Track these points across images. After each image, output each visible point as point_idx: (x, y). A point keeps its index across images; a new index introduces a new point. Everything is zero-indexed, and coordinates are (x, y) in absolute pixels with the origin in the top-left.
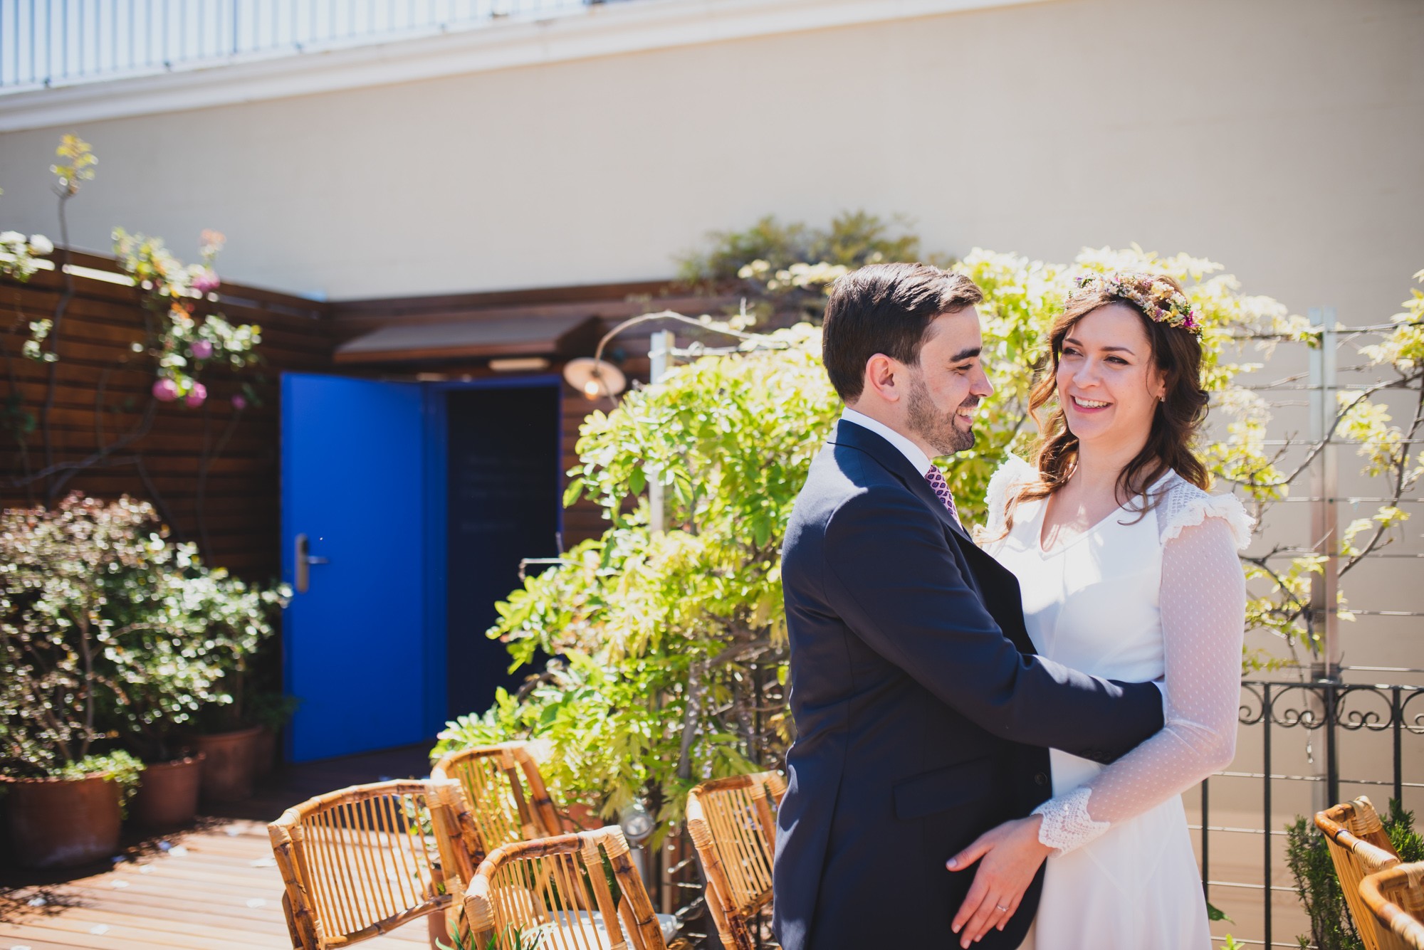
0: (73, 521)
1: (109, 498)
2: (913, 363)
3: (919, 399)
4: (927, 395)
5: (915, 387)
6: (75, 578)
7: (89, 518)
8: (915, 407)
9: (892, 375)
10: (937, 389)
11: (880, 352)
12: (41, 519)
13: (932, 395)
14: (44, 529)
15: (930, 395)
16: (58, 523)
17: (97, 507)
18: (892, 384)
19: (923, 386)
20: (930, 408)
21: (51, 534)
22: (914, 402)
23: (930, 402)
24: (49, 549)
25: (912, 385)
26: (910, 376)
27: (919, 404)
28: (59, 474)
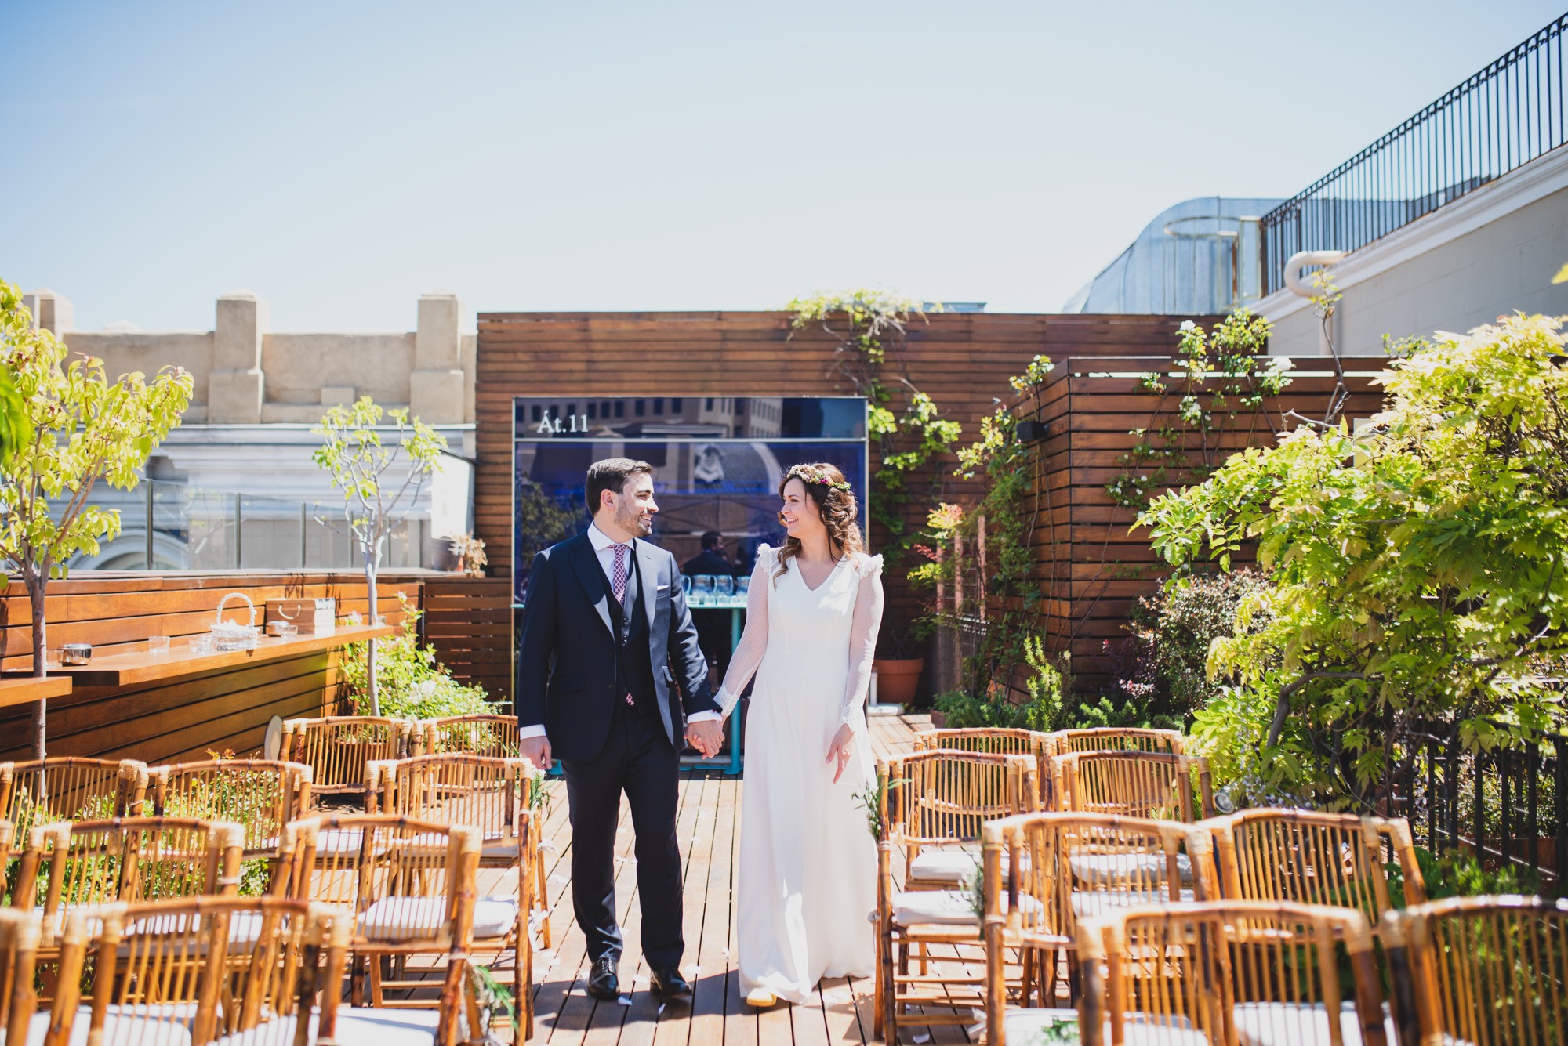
2: (620, 493)
3: (622, 509)
5: (621, 503)
9: (612, 499)
10: (631, 504)
11: (607, 489)
15: (627, 507)
18: (612, 503)
19: (624, 503)
20: (627, 513)
22: (620, 510)
23: (627, 510)
26: (620, 499)
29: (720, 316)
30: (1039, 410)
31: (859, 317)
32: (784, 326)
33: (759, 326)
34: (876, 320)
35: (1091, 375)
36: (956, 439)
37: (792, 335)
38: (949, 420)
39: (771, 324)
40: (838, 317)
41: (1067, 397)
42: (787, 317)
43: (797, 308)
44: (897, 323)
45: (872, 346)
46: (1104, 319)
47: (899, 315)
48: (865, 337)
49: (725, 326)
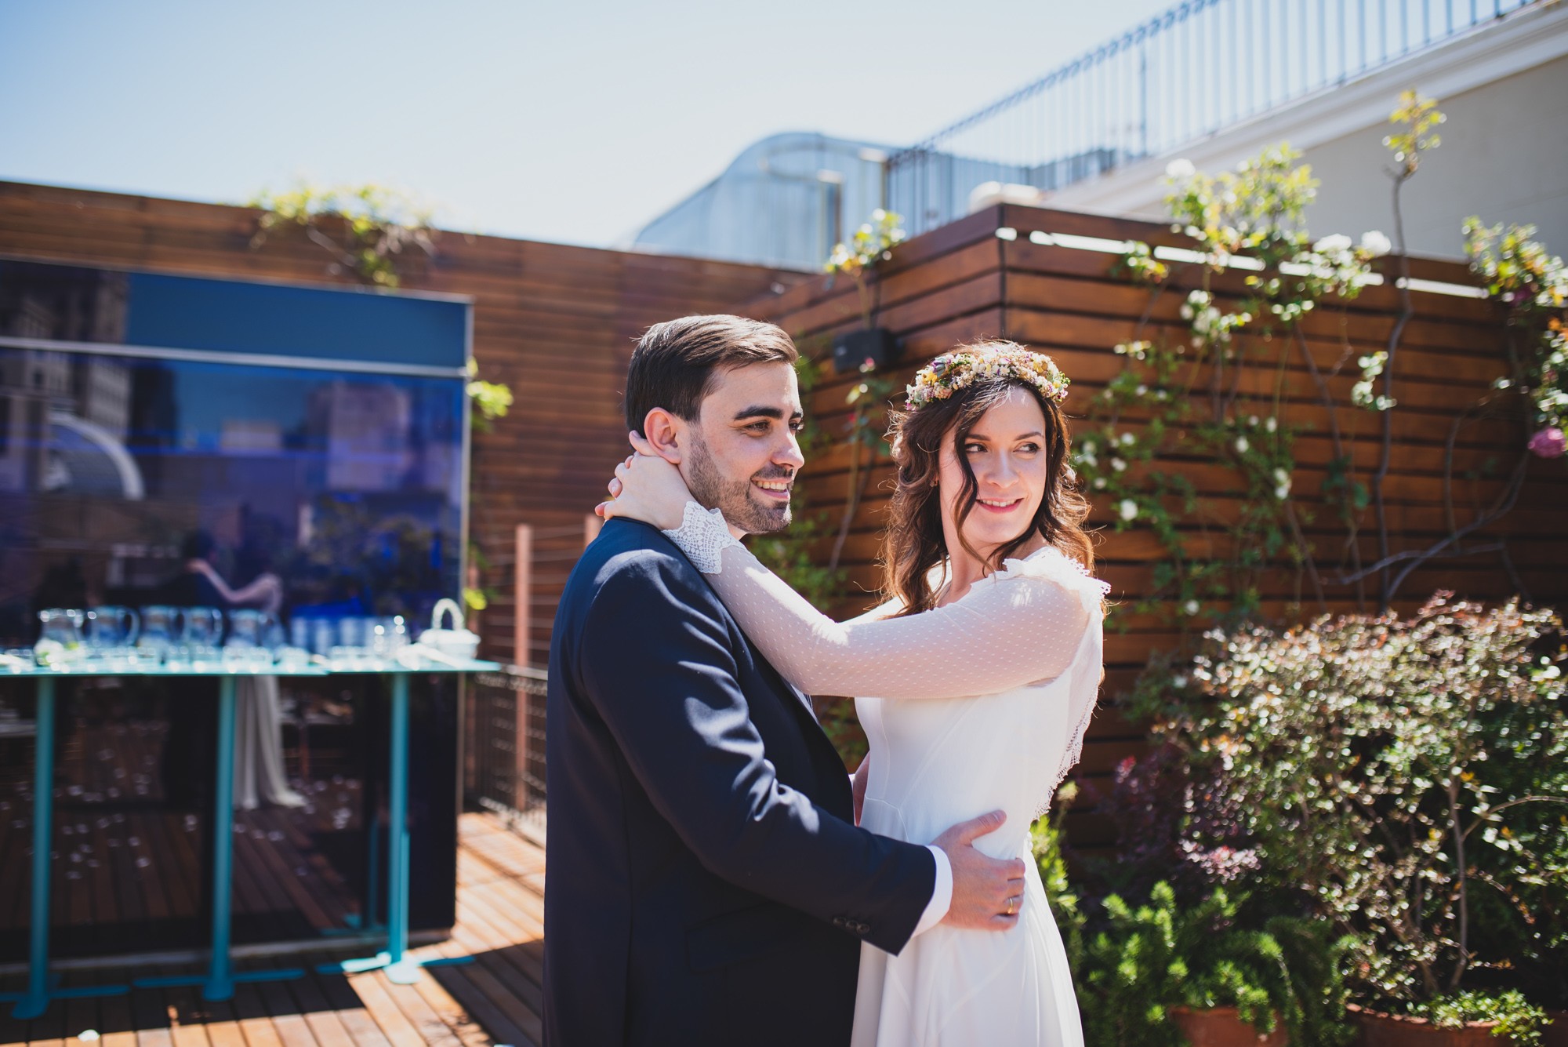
0: (1435, 635)
1: (1491, 601)
2: (693, 420)
3: (701, 462)
4: (709, 457)
5: (696, 447)
6: (1438, 719)
7: (1457, 630)
8: (697, 472)
9: (675, 435)
10: (719, 452)
11: (660, 406)
12: (1392, 631)
13: (714, 458)
14: (1398, 642)
15: (712, 458)
16: (1417, 636)
17: (1473, 613)
18: (676, 446)
19: (703, 446)
20: (713, 474)
21: (1404, 652)
22: (695, 465)
23: (713, 467)
24: (1404, 672)
25: (692, 445)
26: (691, 434)
27: (701, 469)
28: (1398, 566)
29: (142, 202)
30: (875, 311)
31: (361, 226)
32: (245, 227)
33: (207, 222)
34: (393, 233)
35: (1038, 237)
36: (501, 411)
37: (258, 241)
38: (494, 381)
39: (223, 223)
40: (332, 223)
41: (994, 278)
42: (253, 215)
43: (267, 204)
44: (422, 239)
45: (379, 266)
46: (697, 264)
47: (426, 229)
48: (370, 257)
49: (150, 217)
